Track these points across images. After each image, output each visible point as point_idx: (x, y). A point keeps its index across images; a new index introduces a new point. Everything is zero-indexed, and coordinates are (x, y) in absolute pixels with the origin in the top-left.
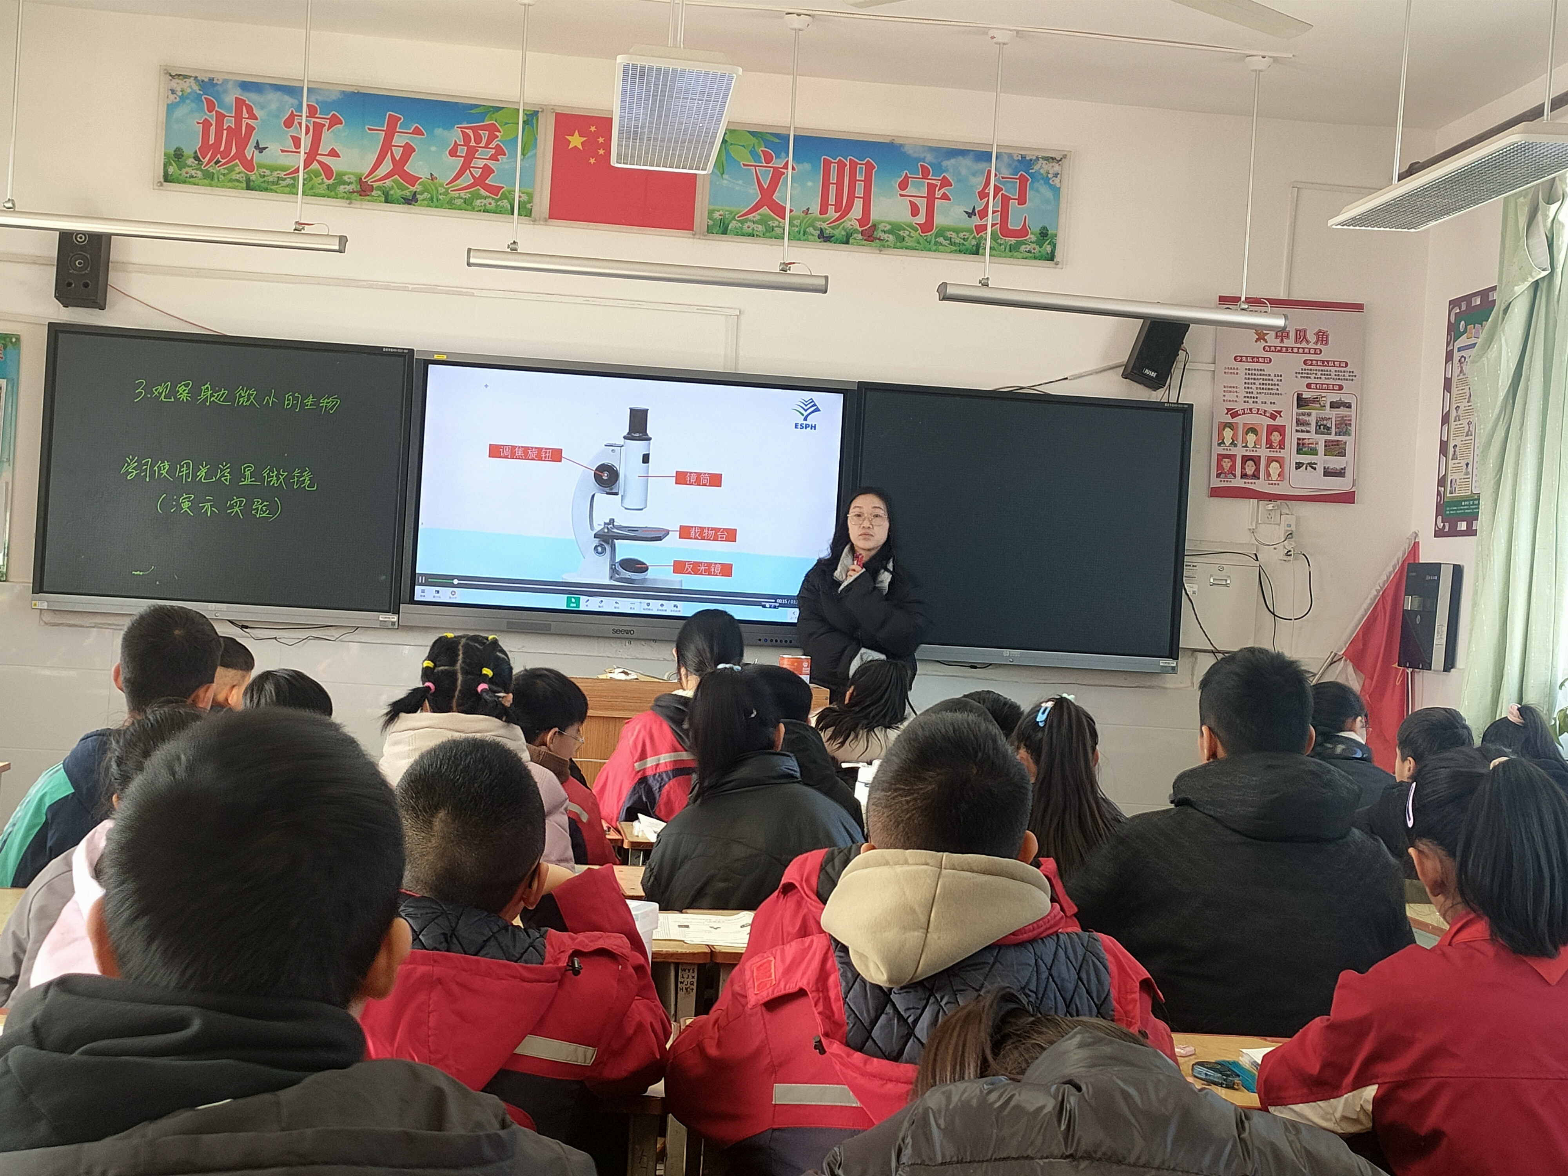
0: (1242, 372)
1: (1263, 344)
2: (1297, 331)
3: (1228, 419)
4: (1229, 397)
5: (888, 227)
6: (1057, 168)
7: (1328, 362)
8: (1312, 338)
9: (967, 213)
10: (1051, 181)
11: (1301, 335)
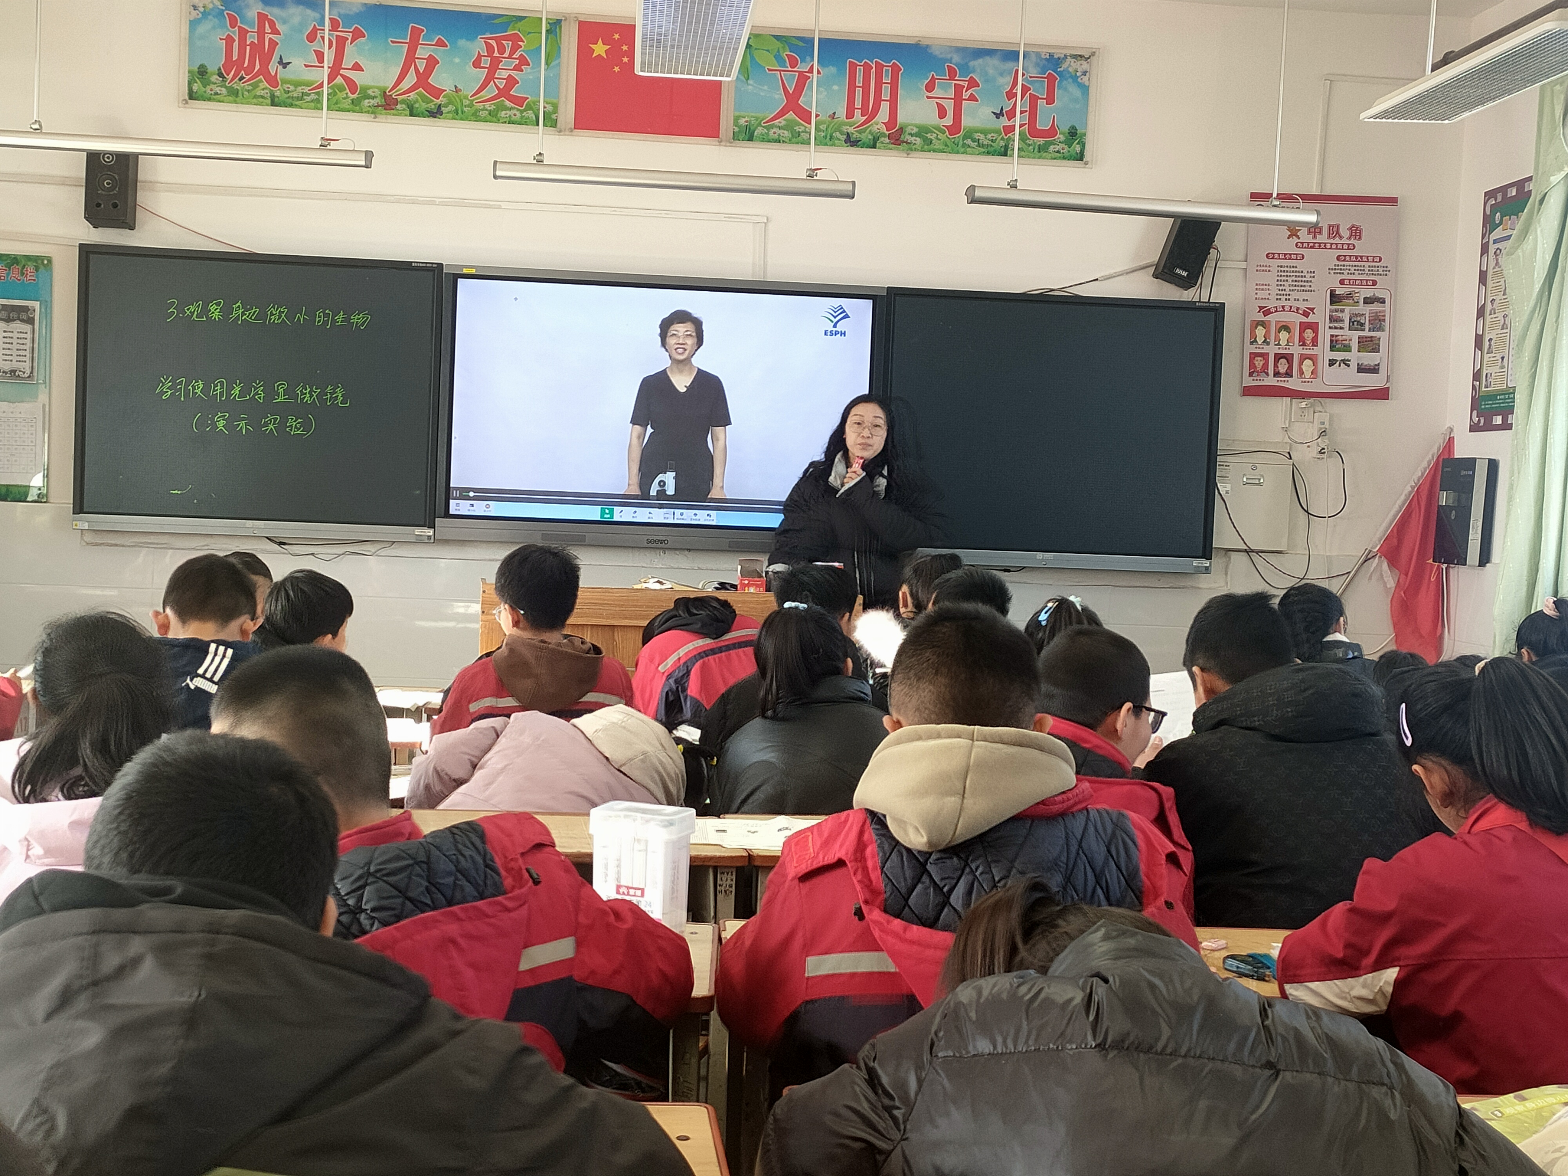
0: (1274, 269)
1: (1295, 240)
2: (1330, 226)
3: (1261, 317)
4: (1261, 294)
5: (915, 130)
6: (1085, 66)
7: (1361, 257)
8: (1345, 233)
9: (994, 113)
10: (1079, 79)
11: (1334, 230)
